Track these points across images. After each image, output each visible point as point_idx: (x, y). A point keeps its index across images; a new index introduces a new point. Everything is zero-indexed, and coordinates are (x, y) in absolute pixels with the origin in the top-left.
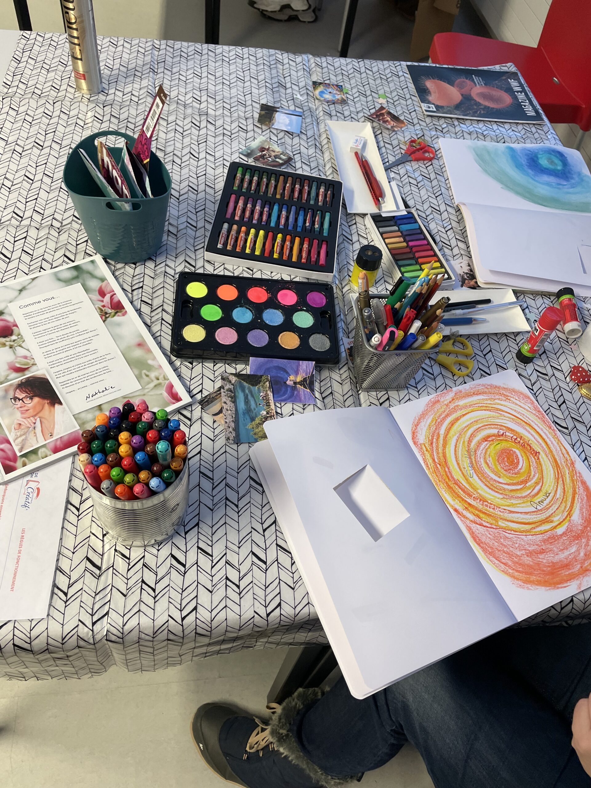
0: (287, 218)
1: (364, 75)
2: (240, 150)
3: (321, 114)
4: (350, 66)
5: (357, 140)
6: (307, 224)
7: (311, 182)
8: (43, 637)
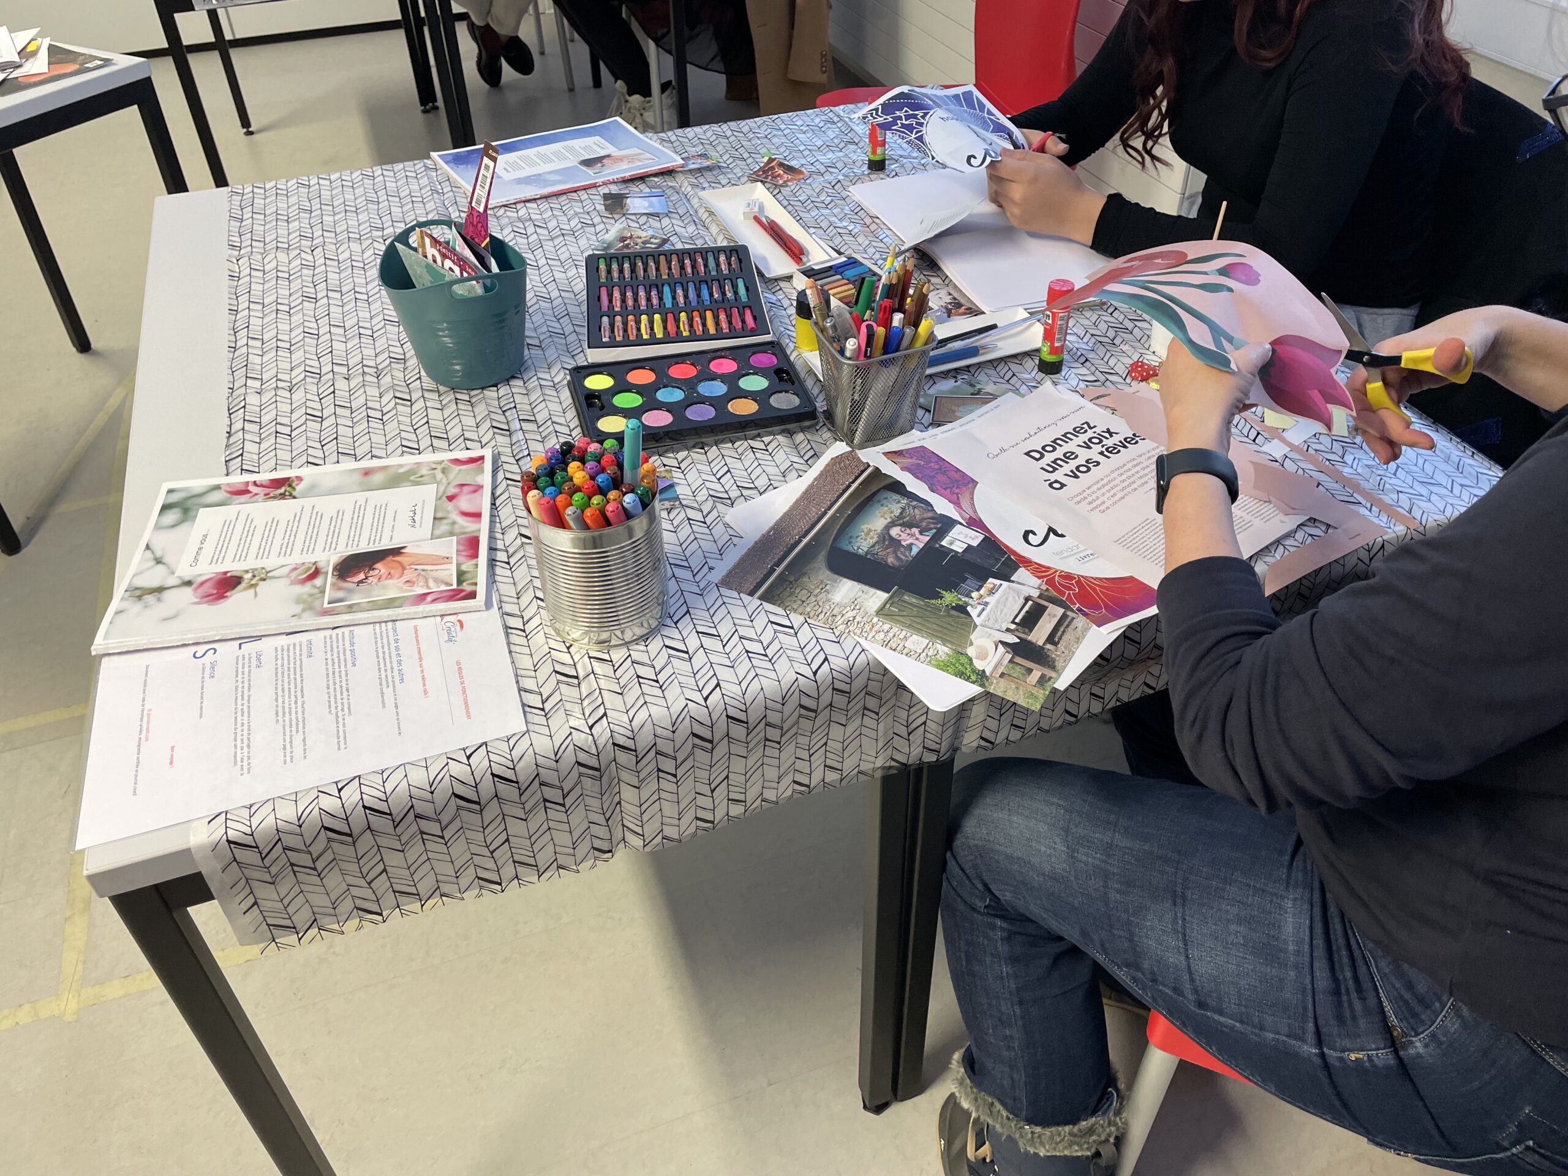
0: (686, 297)
1: (732, 139)
2: (593, 247)
3: (689, 188)
4: (709, 134)
5: (749, 204)
6: (716, 296)
7: (704, 254)
8: (529, 757)
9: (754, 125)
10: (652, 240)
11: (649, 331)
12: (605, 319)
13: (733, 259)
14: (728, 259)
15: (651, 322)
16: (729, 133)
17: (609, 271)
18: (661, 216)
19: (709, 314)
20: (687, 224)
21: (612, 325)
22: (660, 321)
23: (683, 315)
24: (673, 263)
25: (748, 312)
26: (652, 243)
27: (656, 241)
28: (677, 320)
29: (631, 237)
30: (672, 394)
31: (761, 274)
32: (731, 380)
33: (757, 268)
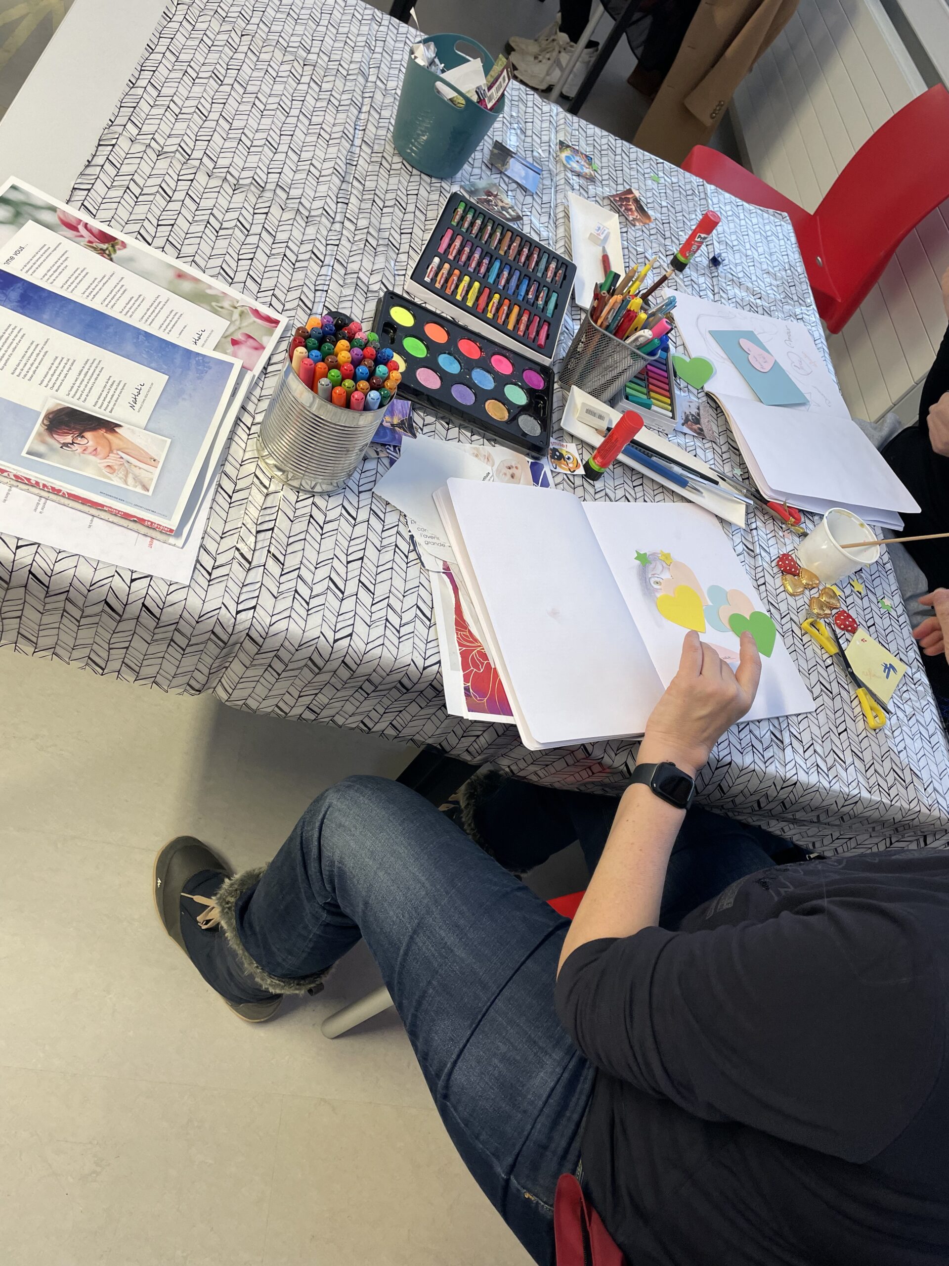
0: (508, 281)
1: (618, 158)
2: (463, 183)
3: (563, 181)
4: (604, 141)
5: (599, 228)
6: (530, 296)
7: (542, 252)
8: (178, 608)
9: (640, 156)
10: (510, 210)
11: (464, 292)
12: (437, 260)
13: (560, 272)
14: (557, 269)
15: (470, 286)
16: (619, 151)
17: (463, 218)
18: (527, 193)
19: (516, 309)
20: (543, 213)
21: (440, 268)
22: (477, 290)
23: (497, 296)
24: (515, 244)
25: (546, 328)
26: (508, 213)
27: (513, 213)
28: (490, 298)
29: (496, 196)
30: (451, 364)
31: (573, 298)
32: (501, 381)
33: (574, 289)
